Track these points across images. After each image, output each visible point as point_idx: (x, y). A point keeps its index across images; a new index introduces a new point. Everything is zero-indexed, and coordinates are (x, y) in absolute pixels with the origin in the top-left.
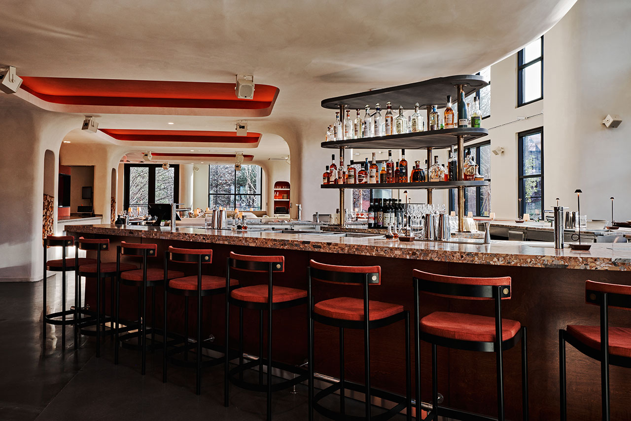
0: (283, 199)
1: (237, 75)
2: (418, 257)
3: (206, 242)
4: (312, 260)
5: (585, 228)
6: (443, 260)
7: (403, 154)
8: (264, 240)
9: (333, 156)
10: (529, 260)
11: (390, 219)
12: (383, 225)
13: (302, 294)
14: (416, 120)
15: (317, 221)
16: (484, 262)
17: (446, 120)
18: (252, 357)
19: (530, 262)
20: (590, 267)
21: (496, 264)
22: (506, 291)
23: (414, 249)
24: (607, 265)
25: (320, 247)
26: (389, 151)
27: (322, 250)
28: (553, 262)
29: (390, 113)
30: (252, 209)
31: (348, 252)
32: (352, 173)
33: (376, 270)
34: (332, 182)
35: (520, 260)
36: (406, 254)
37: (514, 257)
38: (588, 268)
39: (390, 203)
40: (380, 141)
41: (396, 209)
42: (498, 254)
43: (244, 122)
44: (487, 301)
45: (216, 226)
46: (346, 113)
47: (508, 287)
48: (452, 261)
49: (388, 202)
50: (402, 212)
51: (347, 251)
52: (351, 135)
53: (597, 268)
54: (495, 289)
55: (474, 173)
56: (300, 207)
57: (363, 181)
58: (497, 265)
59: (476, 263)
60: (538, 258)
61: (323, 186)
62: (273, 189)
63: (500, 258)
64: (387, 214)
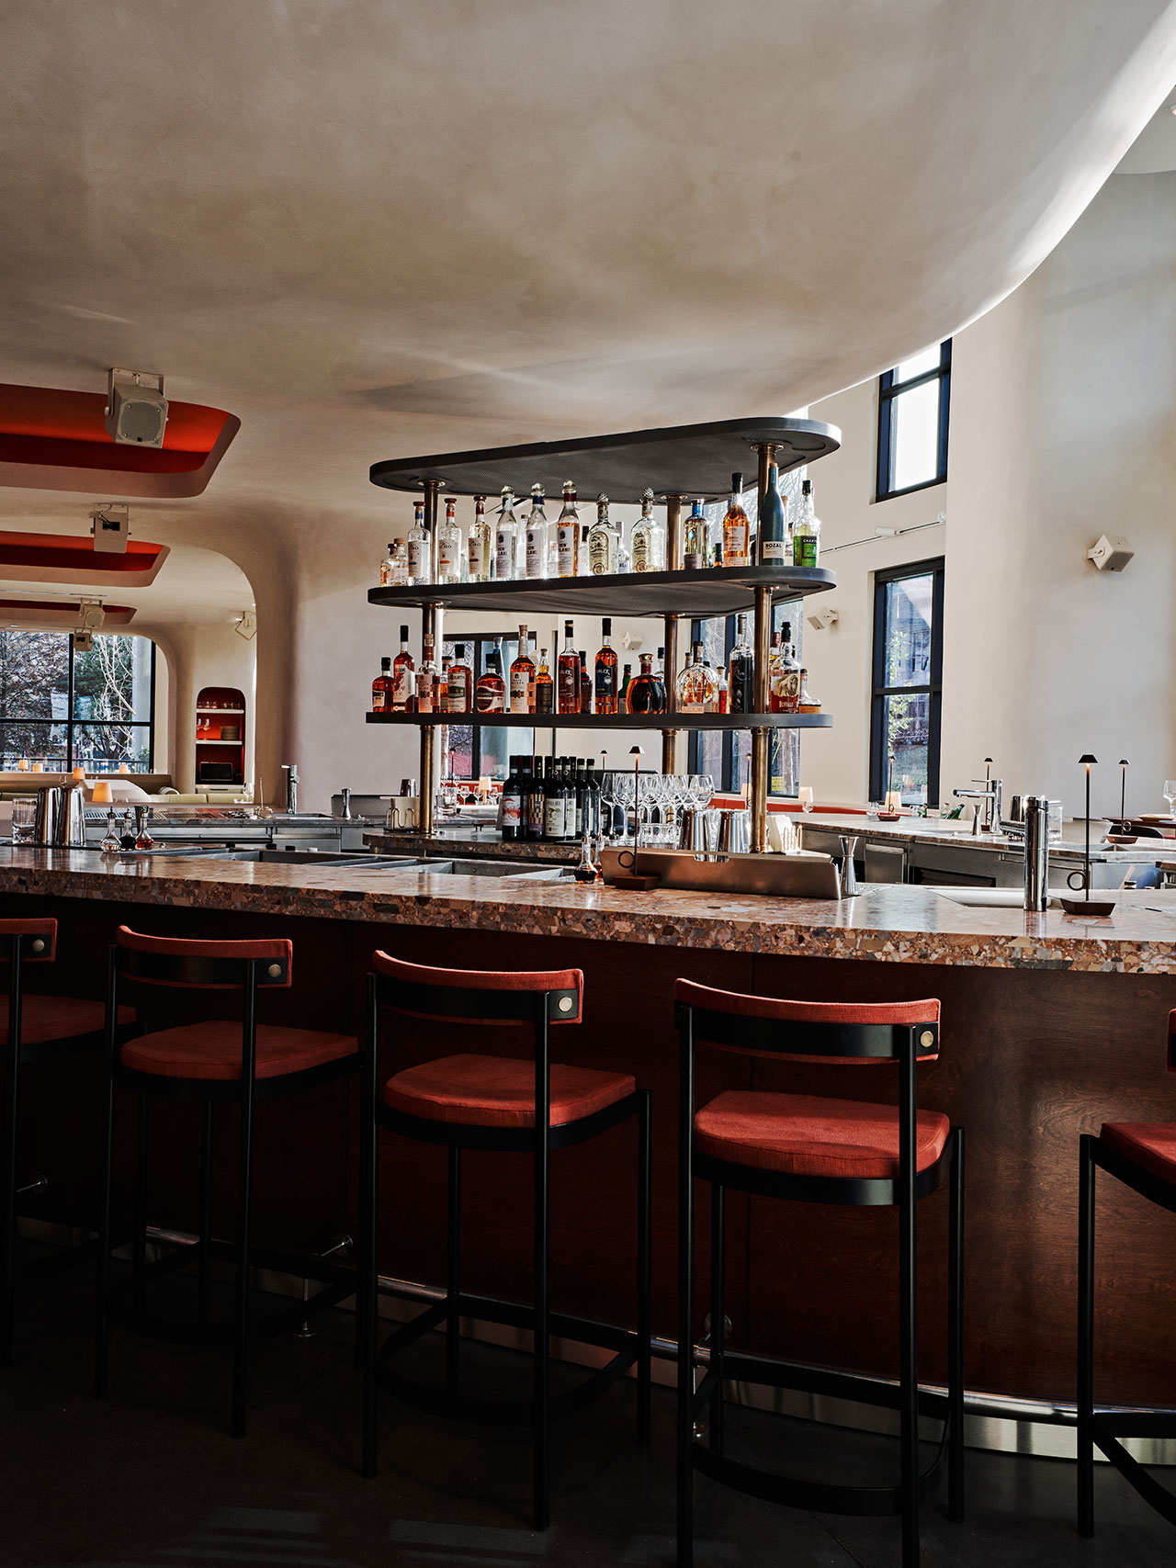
0: (222, 739)
1: (111, 370)
2: (679, 939)
3: (30, 891)
4: (381, 953)
5: (1058, 839)
6: (749, 949)
7: (607, 630)
8: (221, 888)
9: (404, 631)
10: (975, 949)
11: (565, 817)
12: (544, 833)
13: (341, 1047)
14: (646, 538)
15: (345, 815)
16: (859, 953)
17: (729, 542)
18: (174, 1238)
19: (979, 954)
20: (1125, 965)
21: (890, 959)
22: (927, 1039)
23: (670, 917)
24: (1166, 961)
25: (394, 909)
26: (567, 622)
27: (400, 919)
28: (1035, 952)
29: (573, 513)
30: (125, 769)
31: (479, 923)
32: (461, 683)
33: (569, 982)
34: (400, 704)
35: (953, 949)
36: (646, 932)
37: (936, 940)
38: (1121, 969)
39: (563, 769)
40: (545, 593)
41: (581, 786)
42: (896, 933)
43: (116, 509)
44: (879, 1069)
45: (49, 837)
46: (442, 506)
47: (932, 1027)
48: (773, 952)
49: (560, 767)
50: (595, 794)
51: (474, 921)
52: (457, 572)
53: (1141, 969)
54: (902, 1034)
55: (798, 692)
56: (294, 774)
57: (492, 707)
58: (894, 963)
59: (838, 956)
60: (997, 943)
61: (372, 718)
62: (194, 710)
63: (901, 943)
64: (555, 800)
